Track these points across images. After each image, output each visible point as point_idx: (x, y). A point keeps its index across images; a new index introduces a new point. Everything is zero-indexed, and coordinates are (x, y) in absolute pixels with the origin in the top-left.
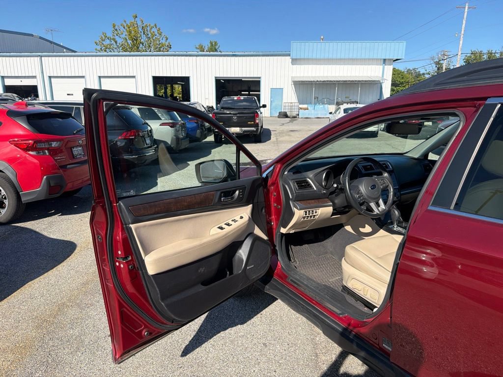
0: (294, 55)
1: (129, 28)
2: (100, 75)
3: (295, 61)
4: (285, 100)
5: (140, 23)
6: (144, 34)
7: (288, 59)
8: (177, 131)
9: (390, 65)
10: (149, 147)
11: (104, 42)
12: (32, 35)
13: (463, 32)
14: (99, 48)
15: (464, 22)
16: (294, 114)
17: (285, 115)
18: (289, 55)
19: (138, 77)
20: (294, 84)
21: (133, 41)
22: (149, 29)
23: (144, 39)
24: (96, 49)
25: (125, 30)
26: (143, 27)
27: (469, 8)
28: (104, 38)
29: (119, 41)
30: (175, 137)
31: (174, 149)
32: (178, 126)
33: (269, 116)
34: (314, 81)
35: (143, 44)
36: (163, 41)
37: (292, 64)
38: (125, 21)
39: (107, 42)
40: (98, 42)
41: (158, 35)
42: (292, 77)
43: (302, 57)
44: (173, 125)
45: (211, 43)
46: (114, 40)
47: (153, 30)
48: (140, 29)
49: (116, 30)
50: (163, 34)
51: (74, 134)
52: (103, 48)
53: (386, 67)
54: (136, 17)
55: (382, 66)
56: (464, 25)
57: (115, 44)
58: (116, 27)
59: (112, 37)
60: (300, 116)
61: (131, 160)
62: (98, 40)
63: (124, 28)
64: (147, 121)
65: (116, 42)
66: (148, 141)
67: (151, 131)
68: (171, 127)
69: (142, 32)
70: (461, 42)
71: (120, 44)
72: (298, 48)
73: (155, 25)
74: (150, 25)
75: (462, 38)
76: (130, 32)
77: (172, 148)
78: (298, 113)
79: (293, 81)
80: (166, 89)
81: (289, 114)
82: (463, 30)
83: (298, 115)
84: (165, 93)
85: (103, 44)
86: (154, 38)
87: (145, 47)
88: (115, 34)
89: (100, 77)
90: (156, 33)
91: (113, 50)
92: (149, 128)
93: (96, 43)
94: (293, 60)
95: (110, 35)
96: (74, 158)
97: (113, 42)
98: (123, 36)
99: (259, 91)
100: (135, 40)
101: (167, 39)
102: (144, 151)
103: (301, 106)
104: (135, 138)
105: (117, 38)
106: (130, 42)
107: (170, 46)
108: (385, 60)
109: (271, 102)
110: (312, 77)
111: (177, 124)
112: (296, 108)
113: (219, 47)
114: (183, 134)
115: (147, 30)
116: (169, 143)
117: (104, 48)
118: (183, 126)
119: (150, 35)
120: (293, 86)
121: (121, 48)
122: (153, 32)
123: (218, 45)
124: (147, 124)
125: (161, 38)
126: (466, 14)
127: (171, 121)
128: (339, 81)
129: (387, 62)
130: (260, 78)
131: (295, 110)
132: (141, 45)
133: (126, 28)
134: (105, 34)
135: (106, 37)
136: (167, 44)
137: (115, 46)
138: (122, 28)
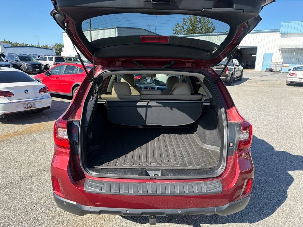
0: (283, 31)
4: (273, 61)
6: (200, 22)
7: (279, 34)
12: (140, 29)
14: (174, 32)
16: (278, 70)
17: (271, 71)
18: (279, 31)
23: (199, 25)
24: (173, 33)
29: (186, 27)
33: (261, 71)
35: (198, 28)
36: (210, 26)
37: (281, 37)
39: (179, 28)
41: (207, 22)
42: (280, 45)
43: (289, 32)
46: (182, 27)
47: (205, 19)
49: (185, 21)
50: (210, 22)
57: (183, 29)
58: (185, 20)
59: (182, 26)
60: (282, 72)
62: (174, 27)
63: (189, 20)
65: (184, 28)
72: (286, 26)
76: (191, 22)
78: (281, 69)
79: (281, 48)
81: (274, 70)
83: (281, 70)
85: (177, 30)
86: (205, 24)
87: (199, 30)
88: (184, 24)
91: (182, 33)
93: (173, 29)
94: (282, 34)
95: (181, 24)
98: (188, 24)
99: (256, 54)
100: (194, 26)
101: (212, 25)
103: (284, 65)
105: (184, 26)
106: (191, 27)
109: (263, 61)
110: (295, 45)
112: (280, 66)
115: (202, 20)
117: (177, 32)
119: (203, 23)
120: (280, 51)
121: (186, 32)
122: (205, 21)
125: (209, 24)
130: (257, 46)
131: (279, 67)
134: (179, 24)
135: (179, 26)
136: (213, 27)
137: (183, 31)
138: (188, 20)
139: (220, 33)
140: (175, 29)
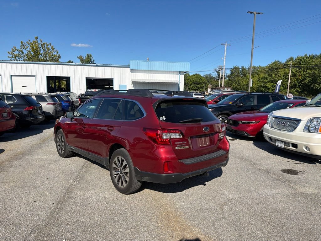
0: (132, 68)
1: (32, 45)
2: (11, 75)
3: (132, 71)
5: (39, 42)
6: (42, 48)
7: (129, 70)
8: (56, 107)
9: (183, 75)
10: (40, 115)
11: (14, 53)
13: (225, 57)
14: (11, 56)
15: (225, 52)
18: (129, 67)
19: (37, 76)
20: (132, 83)
21: (35, 53)
22: (45, 45)
23: (42, 52)
24: (9, 57)
25: (29, 46)
26: (42, 44)
27: (227, 45)
28: (14, 50)
29: (25, 52)
30: (55, 110)
31: (54, 116)
32: (57, 105)
34: (142, 82)
35: (41, 55)
36: (55, 54)
37: (131, 72)
38: (30, 41)
39: (17, 52)
40: (10, 52)
41: (51, 50)
42: (131, 79)
43: (136, 69)
44: (53, 104)
45: (88, 55)
46: (22, 51)
47: (49, 47)
48: (40, 46)
50: (55, 50)
51: (4, 107)
52: (13, 56)
53: (181, 75)
54: (37, 38)
55: (178, 75)
56: (225, 54)
57: (22, 54)
58: (23, 44)
59: (20, 50)
61: (30, 121)
62: (10, 51)
63: (29, 44)
64: (39, 102)
65: (23, 53)
66: (39, 112)
67: (41, 107)
68: (53, 105)
69: (41, 47)
70: (225, 62)
71: (25, 54)
72: (134, 64)
73: (50, 44)
74: (46, 43)
75: (225, 60)
76: (33, 48)
77: (53, 116)
79: (132, 82)
80: (55, 83)
82: (225, 56)
84: (55, 85)
85: (13, 54)
86: (49, 52)
87: (43, 57)
88: (22, 48)
89: (11, 76)
90: (51, 49)
91: (20, 57)
92: (41, 106)
93: (8, 53)
94: (131, 70)
95: (19, 48)
96: (3, 117)
97: (21, 52)
98: (28, 49)
99: (113, 86)
100: (36, 52)
102: (37, 116)
104: (33, 110)
105: (24, 50)
106: (32, 53)
107: (60, 56)
108: (180, 72)
110: (142, 79)
111: (56, 103)
113: (93, 58)
114: (60, 109)
115: (44, 46)
116: (52, 113)
118: (60, 105)
119: (46, 49)
121: (26, 57)
122: (49, 48)
123: (92, 57)
124: (39, 103)
125: (54, 52)
126: (226, 48)
127: (53, 102)
128: (156, 82)
129: (181, 73)
130: (113, 79)
132: (40, 55)
133: (30, 44)
134: (16, 47)
135: (16, 49)
136: (58, 55)
137: (22, 55)
138: (27, 45)
139: (77, 64)
140: (11, 52)
